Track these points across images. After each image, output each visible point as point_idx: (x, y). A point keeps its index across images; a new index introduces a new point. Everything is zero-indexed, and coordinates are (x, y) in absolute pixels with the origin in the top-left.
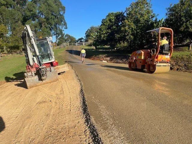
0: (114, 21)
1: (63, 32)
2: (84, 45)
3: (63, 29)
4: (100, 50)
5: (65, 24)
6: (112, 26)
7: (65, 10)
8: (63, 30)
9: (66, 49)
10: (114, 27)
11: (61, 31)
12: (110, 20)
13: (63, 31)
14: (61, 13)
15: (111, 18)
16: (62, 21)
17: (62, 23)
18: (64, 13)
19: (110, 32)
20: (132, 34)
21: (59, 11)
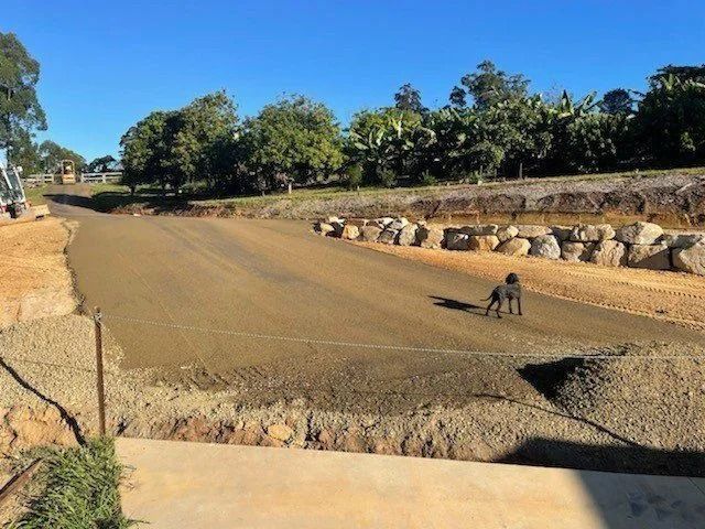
0: (161, 130)
1: (33, 140)
2: (104, 181)
3: (33, 130)
4: (143, 195)
5: (40, 115)
6: (156, 141)
7: (38, 73)
8: (31, 132)
9: (45, 193)
10: (161, 144)
11: (25, 137)
12: (152, 128)
13: (34, 135)
14: (26, 82)
15: (156, 123)
16: (27, 107)
17: (29, 111)
18: (36, 80)
19: (151, 153)
20: (192, 162)
21: (18, 76)
